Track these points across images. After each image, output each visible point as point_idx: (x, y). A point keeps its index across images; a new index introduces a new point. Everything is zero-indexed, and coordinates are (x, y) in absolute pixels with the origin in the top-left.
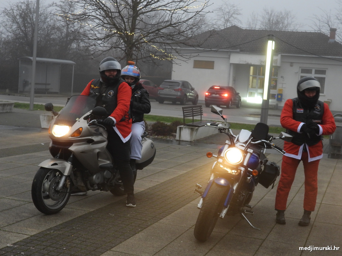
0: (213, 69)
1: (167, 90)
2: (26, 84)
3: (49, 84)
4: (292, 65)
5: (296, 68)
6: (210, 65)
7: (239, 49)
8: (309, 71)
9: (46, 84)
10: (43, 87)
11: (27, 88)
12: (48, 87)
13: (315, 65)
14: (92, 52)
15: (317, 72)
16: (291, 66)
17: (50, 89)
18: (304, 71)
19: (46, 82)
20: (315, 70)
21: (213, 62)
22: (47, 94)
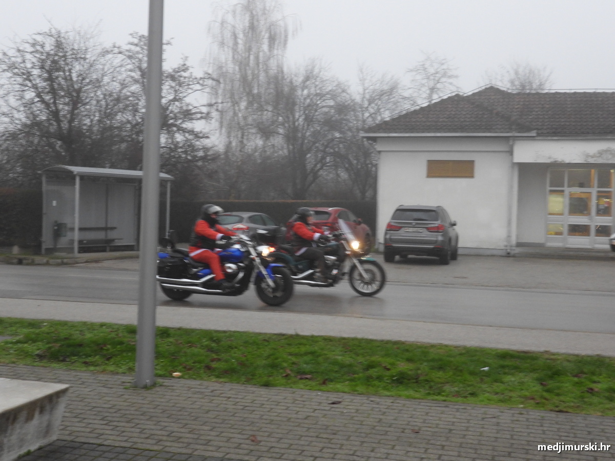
0: (472, 176)
1: (411, 230)
2: (59, 230)
3: (113, 229)
6: (464, 169)
7: (535, 131)
9: (106, 229)
10: (100, 235)
11: (63, 242)
12: (112, 235)
14: (201, 154)
17: (116, 241)
19: (106, 224)
21: (472, 162)
22: (111, 251)
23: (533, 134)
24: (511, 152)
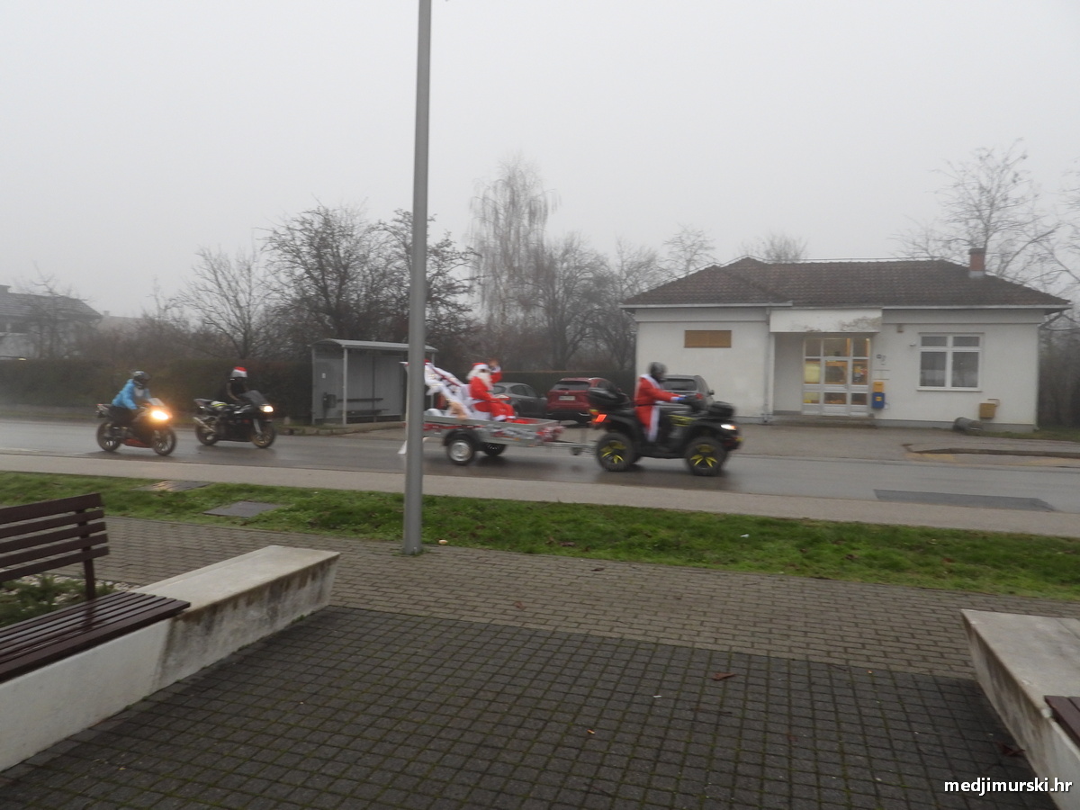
0: (729, 346)
2: (329, 401)
3: (379, 399)
4: (900, 328)
5: (912, 336)
6: (721, 339)
7: (791, 301)
8: (940, 340)
9: (373, 400)
10: (367, 406)
11: (332, 413)
12: (378, 406)
13: (952, 325)
14: (464, 326)
15: (959, 341)
16: (900, 332)
17: (382, 411)
18: (926, 341)
19: (373, 395)
20: (955, 338)
21: (729, 332)
22: (378, 421)
23: (789, 304)
24: (767, 322)
